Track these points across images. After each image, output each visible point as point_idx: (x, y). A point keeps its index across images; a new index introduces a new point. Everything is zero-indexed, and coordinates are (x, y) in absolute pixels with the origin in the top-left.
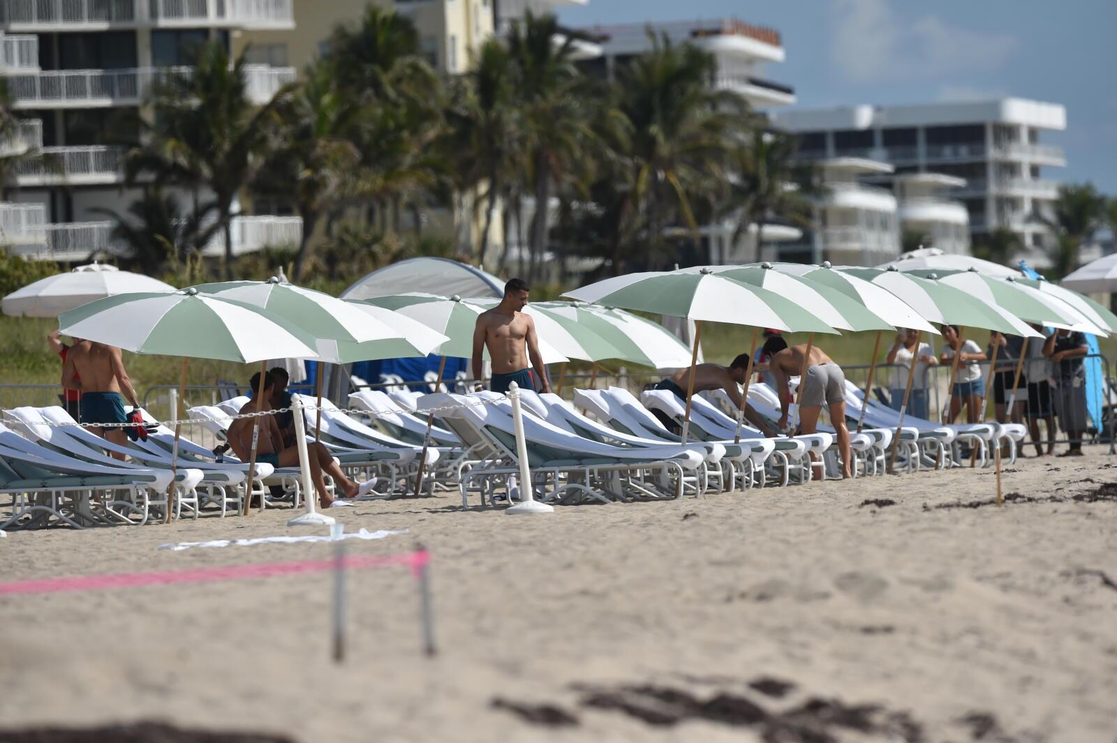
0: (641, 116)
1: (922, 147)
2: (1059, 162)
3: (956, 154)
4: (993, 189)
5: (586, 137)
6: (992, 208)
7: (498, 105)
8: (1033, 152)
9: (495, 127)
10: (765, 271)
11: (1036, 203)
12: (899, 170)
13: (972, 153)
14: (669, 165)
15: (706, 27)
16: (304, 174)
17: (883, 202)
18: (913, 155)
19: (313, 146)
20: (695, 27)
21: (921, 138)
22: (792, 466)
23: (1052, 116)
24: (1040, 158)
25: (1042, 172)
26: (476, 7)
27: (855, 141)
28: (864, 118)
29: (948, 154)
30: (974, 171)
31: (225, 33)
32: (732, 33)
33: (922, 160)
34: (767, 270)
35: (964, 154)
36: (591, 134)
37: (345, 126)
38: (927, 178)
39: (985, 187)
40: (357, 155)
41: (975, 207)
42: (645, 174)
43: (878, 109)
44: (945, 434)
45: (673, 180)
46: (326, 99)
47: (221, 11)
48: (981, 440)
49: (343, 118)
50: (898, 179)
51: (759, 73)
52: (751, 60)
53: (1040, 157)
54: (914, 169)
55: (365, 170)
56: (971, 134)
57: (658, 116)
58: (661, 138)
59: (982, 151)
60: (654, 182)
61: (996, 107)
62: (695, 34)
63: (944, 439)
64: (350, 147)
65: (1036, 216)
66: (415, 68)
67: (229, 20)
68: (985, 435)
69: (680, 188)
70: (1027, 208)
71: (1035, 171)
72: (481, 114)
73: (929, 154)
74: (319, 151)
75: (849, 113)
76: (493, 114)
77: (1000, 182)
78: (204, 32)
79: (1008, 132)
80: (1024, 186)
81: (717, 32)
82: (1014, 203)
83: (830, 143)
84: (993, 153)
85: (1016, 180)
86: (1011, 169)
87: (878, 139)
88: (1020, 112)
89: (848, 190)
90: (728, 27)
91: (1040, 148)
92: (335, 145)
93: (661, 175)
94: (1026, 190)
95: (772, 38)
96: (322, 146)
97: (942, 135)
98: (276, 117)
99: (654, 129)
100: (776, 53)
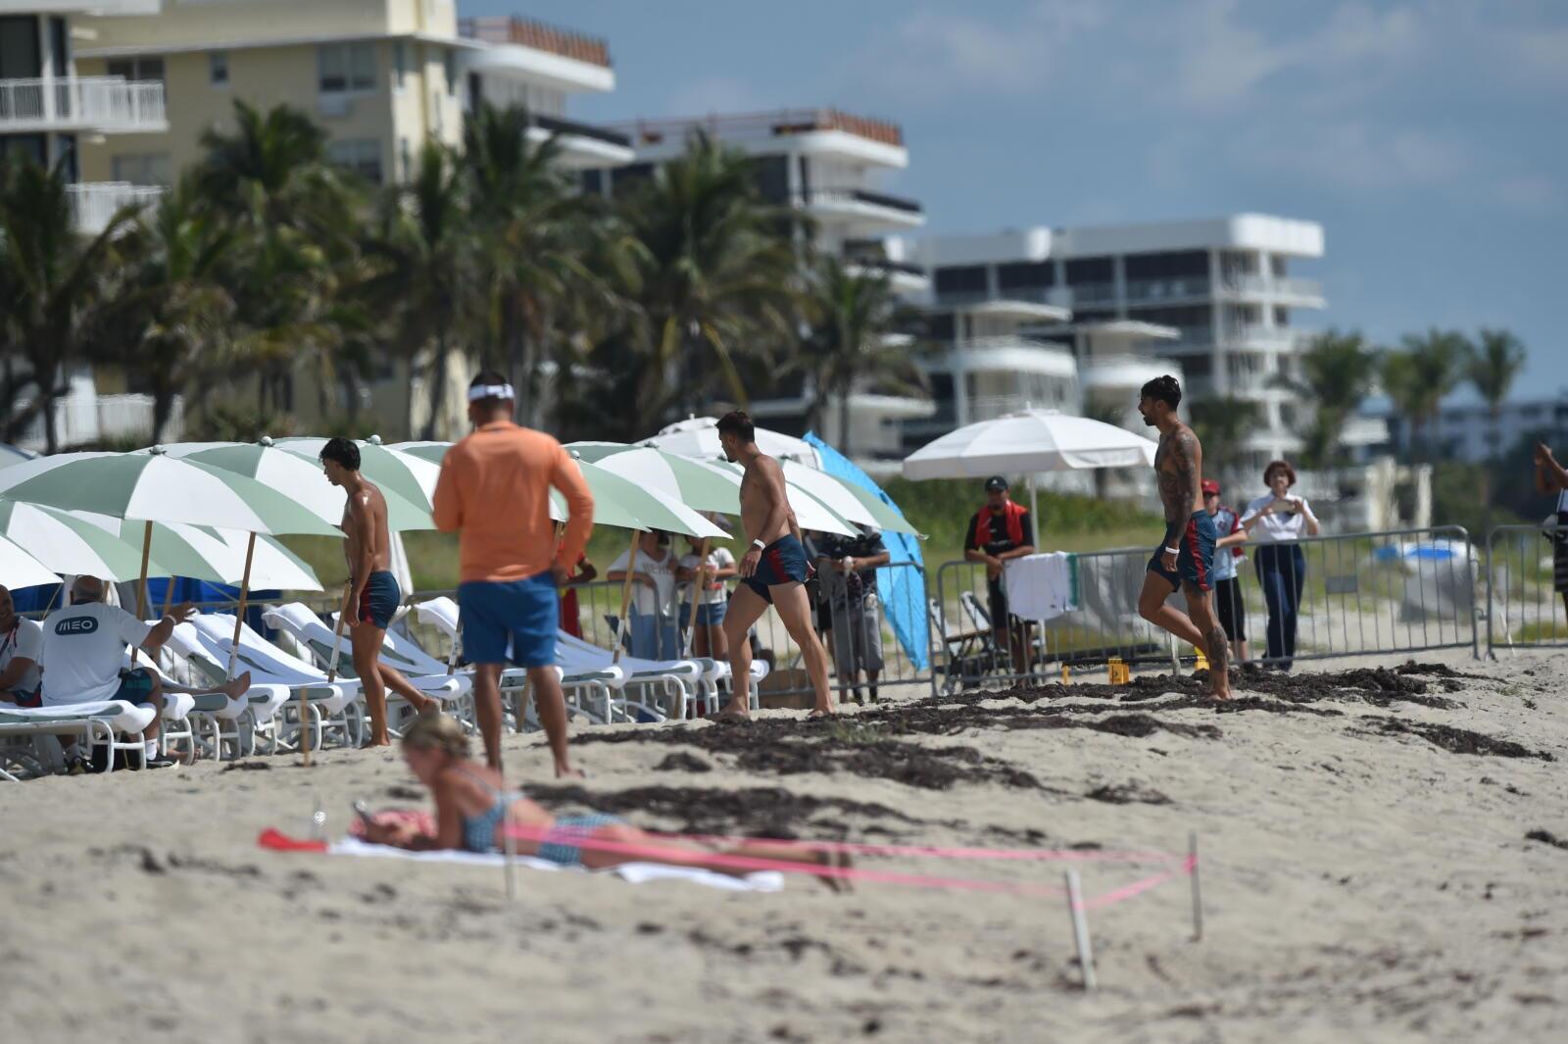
0: (665, 244)
1: (1120, 284)
2: (1316, 302)
3: (1168, 292)
4: (1221, 343)
5: (575, 275)
6: (1220, 368)
7: (448, 232)
8: (1277, 290)
9: (442, 264)
10: (262, 451)
11: (1283, 360)
12: (1079, 317)
13: (1192, 291)
14: (707, 313)
15: (795, 120)
16: (153, 331)
17: (1057, 363)
18: (1108, 295)
19: (168, 294)
20: (778, 121)
21: (1120, 272)
22: (326, 723)
23: (1304, 238)
24: (1286, 296)
25: (1292, 316)
26: (437, 96)
27: (1027, 278)
28: (1040, 245)
29: (1157, 294)
30: (1194, 317)
31: (70, 137)
32: (830, 127)
33: (1122, 303)
34: (266, 448)
35: (1179, 293)
36: (582, 270)
37: (211, 266)
38: (1124, 327)
39: (1210, 339)
40: (231, 306)
41: (1197, 366)
42: (671, 329)
43: (1058, 232)
44: (612, 675)
45: (712, 335)
46: (185, 228)
47: (63, 108)
48: (681, 683)
49: (209, 254)
50: (1081, 329)
51: (869, 185)
52: (860, 166)
53: (1285, 294)
54: (1109, 316)
55: (241, 328)
56: (1191, 264)
57: (689, 246)
58: (695, 275)
59: (1206, 289)
60: (686, 338)
61: (1223, 227)
62: (779, 130)
63: (610, 681)
64: (220, 293)
65: (1281, 380)
66: (317, 183)
67: (75, 121)
68: (687, 676)
69: (722, 347)
70: (1271, 366)
71: (1281, 315)
72: (423, 246)
73: (1130, 295)
74: (175, 302)
75: (1017, 236)
76: (441, 246)
77: (1232, 333)
78: (40, 138)
79: (1241, 261)
80: (1265, 336)
81: (809, 127)
82: (1251, 361)
83: (993, 280)
84: (1220, 293)
85: (1253, 330)
86: (1246, 313)
87: (1060, 274)
88: (1257, 232)
89: (1002, 345)
90: (824, 120)
91: (1286, 284)
92: (198, 292)
93: (695, 328)
94: (1269, 343)
95: (890, 135)
96: (180, 295)
97: (1148, 267)
98: (113, 256)
99: (686, 264)
100: (896, 156)
